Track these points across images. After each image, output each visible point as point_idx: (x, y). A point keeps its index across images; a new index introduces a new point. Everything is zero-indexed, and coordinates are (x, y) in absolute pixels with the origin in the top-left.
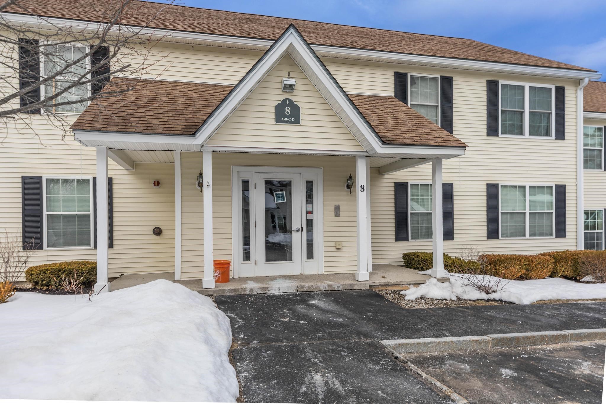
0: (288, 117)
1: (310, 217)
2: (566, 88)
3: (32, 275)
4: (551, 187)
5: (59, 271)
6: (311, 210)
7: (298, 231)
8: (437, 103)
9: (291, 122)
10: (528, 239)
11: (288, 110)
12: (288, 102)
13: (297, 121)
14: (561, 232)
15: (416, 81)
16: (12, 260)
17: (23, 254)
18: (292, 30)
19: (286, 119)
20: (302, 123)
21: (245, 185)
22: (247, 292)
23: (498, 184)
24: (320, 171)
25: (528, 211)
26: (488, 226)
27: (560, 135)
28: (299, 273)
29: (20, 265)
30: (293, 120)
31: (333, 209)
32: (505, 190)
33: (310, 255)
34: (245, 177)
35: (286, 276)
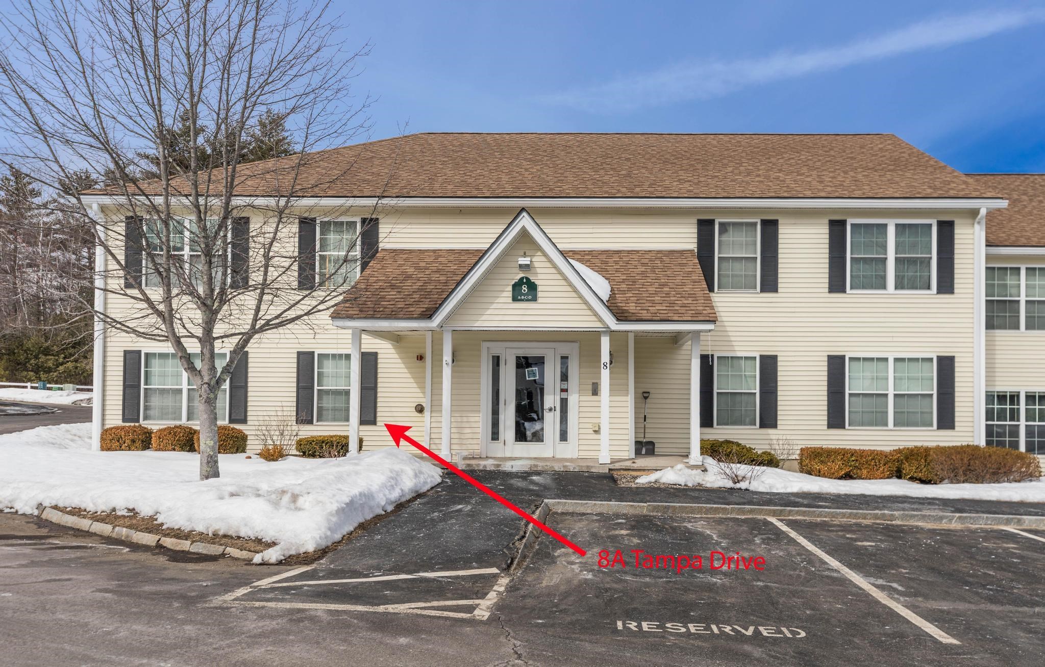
0: (524, 295)
1: (564, 395)
2: (955, 223)
3: (301, 445)
4: (931, 360)
5: (323, 442)
6: (566, 388)
7: (550, 410)
8: (756, 253)
9: (528, 300)
10: (891, 430)
11: (525, 289)
12: (525, 281)
13: (535, 299)
14: (946, 420)
15: (728, 228)
16: (286, 433)
17: (295, 428)
18: (524, 214)
19: (523, 297)
20: (540, 300)
21: (496, 361)
22: (481, 468)
23: (844, 356)
24: (576, 345)
25: (891, 392)
26: (828, 410)
27: (946, 285)
28: (551, 455)
29: (292, 438)
30: (530, 297)
31: (590, 387)
32: (854, 364)
33: (564, 436)
34: (496, 352)
35: (535, 458)
